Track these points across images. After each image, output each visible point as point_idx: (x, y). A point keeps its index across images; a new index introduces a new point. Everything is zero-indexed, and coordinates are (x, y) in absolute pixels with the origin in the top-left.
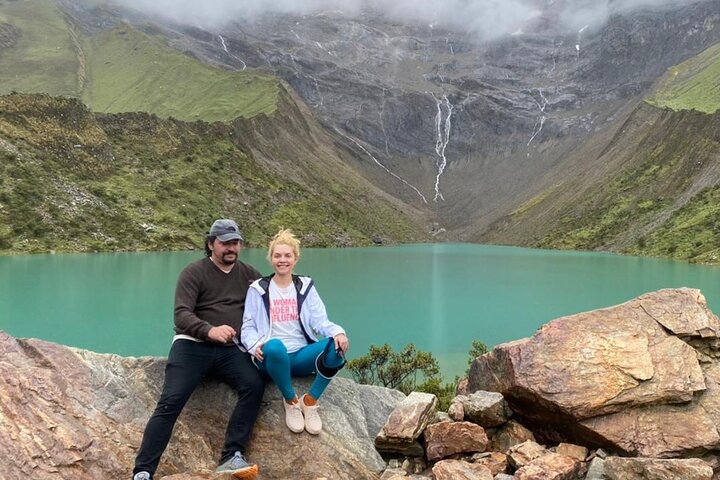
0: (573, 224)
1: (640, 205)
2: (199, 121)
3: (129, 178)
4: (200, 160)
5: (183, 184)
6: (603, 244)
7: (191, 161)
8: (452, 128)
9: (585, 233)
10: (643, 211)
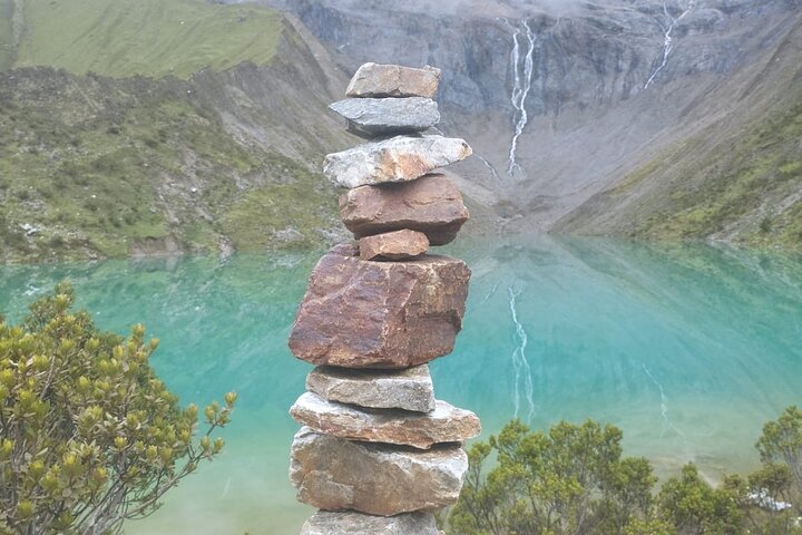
0: (686, 201)
1: (782, 169)
2: (137, 76)
3: (15, 161)
4: (130, 130)
5: (98, 166)
6: (721, 229)
7: (116, 133)
8: (535, 68)
9: (699, 214)
10: (783, 177)
